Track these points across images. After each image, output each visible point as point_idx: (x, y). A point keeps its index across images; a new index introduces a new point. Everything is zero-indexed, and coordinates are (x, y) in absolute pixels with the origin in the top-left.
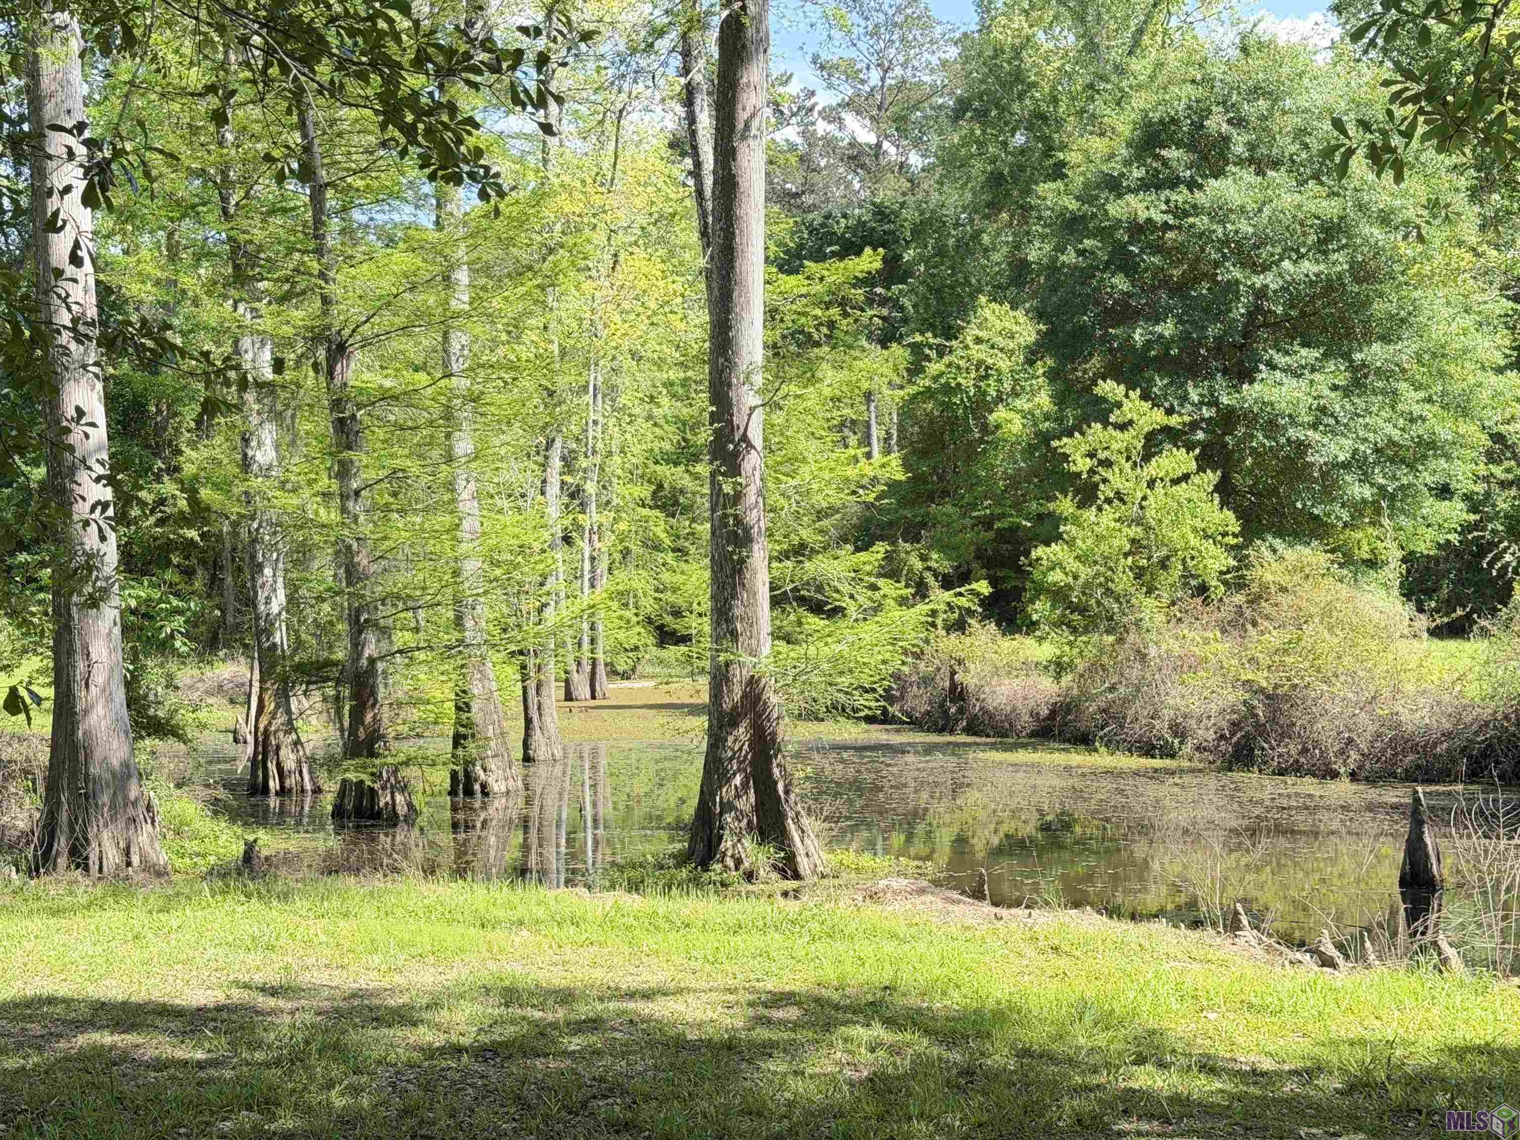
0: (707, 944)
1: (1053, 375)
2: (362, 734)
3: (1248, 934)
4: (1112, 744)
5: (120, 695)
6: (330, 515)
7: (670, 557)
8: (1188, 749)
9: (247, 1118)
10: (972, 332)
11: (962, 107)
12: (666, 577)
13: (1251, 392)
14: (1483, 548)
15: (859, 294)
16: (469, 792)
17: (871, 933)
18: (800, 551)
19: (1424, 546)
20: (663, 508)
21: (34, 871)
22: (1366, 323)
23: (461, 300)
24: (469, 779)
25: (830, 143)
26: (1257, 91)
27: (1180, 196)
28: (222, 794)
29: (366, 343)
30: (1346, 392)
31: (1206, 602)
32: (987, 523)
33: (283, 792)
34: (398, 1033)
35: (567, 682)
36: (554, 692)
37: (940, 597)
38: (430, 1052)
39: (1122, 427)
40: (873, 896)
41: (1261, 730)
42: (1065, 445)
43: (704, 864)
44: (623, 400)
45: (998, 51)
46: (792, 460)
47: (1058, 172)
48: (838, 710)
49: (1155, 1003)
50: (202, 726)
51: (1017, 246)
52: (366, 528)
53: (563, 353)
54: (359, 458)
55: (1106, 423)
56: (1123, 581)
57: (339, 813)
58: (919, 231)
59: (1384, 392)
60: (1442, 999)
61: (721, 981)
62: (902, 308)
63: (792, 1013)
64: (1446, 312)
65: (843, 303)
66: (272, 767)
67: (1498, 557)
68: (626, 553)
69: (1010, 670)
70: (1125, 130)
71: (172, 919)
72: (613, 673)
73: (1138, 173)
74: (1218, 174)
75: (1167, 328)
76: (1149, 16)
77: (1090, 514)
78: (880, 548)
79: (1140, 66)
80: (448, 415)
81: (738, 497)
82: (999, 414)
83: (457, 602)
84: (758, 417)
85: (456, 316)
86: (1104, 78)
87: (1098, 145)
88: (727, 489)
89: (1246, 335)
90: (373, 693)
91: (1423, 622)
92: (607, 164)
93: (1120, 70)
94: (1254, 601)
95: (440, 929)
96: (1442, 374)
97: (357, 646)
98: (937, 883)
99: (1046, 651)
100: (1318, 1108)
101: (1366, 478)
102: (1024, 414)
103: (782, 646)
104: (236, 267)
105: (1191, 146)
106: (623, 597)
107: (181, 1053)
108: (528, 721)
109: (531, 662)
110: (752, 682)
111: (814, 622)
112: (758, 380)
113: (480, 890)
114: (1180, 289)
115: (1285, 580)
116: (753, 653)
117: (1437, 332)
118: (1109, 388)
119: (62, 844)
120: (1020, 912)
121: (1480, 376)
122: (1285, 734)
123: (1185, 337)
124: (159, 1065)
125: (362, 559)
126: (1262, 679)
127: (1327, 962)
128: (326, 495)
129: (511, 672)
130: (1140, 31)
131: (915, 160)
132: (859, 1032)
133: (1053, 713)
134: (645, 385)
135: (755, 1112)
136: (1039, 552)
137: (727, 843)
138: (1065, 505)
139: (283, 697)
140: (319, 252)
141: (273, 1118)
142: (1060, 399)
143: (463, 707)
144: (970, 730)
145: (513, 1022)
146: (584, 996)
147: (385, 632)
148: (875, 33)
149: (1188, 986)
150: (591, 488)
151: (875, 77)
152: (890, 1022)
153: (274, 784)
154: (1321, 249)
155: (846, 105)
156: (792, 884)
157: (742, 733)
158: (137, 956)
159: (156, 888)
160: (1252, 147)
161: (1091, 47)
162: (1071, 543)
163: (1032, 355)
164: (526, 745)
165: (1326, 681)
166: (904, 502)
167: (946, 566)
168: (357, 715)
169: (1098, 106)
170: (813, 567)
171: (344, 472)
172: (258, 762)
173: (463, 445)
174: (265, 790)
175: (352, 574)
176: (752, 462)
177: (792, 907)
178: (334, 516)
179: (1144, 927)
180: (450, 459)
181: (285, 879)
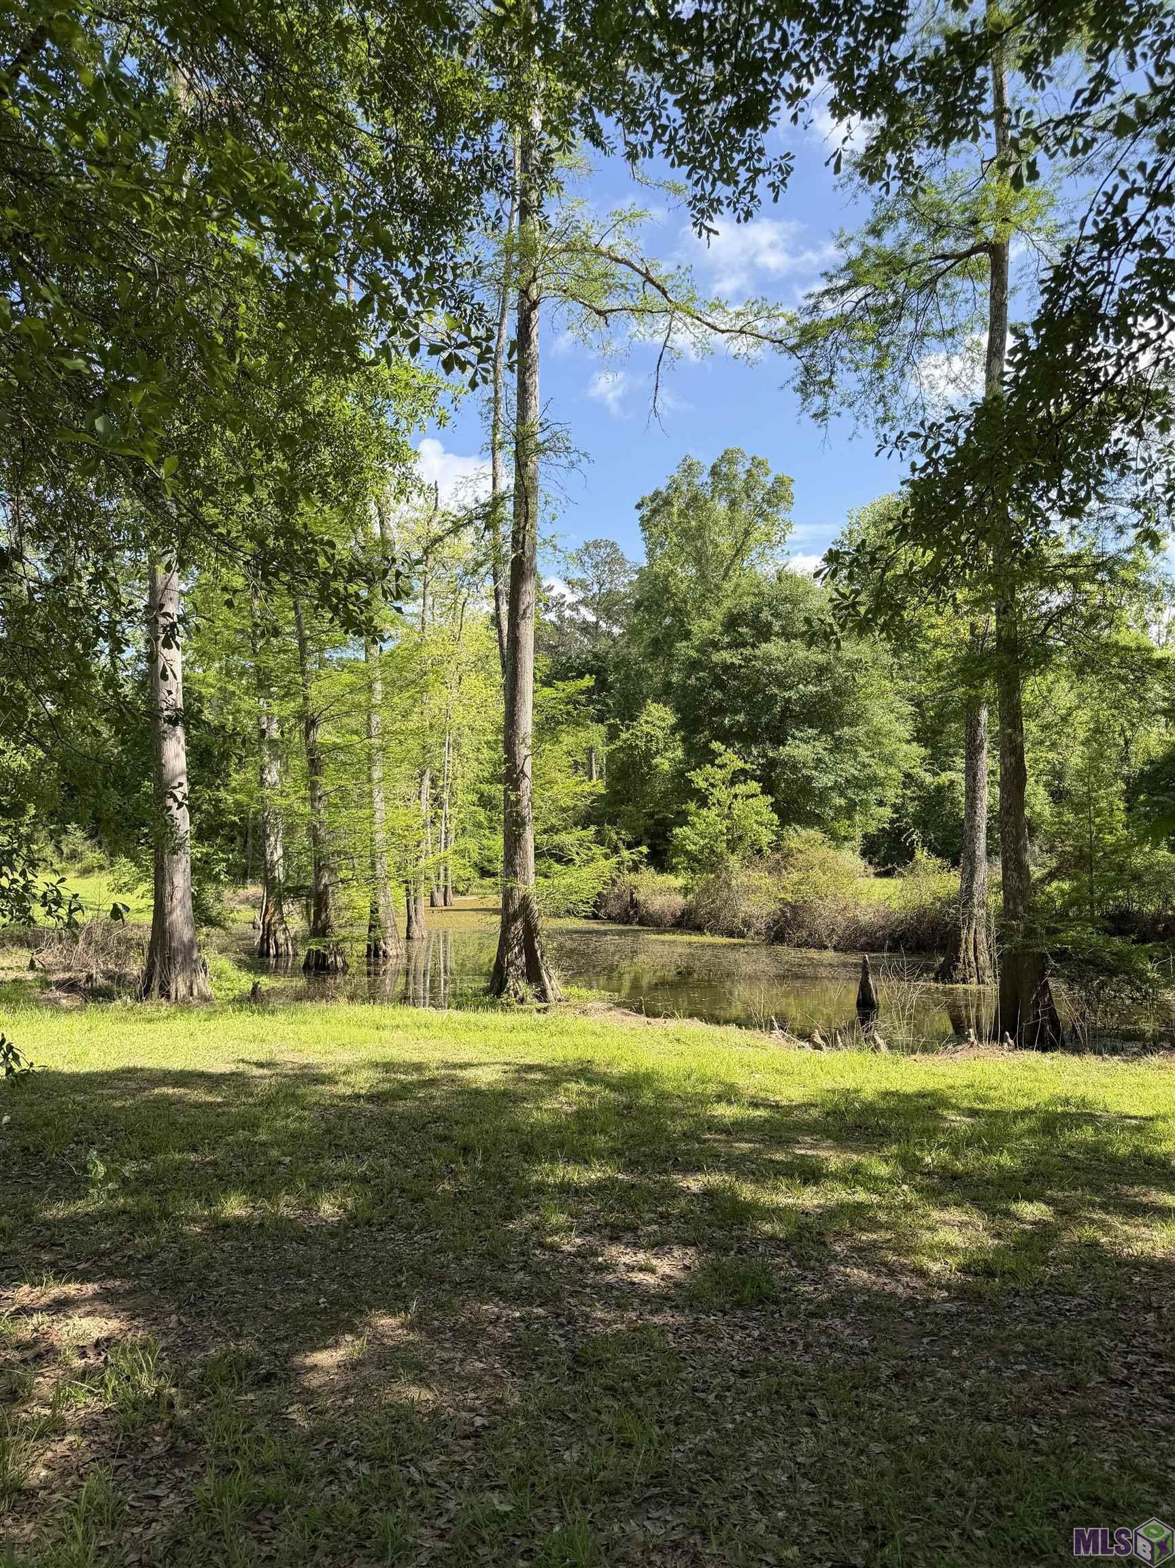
0: (495, 1037)
1: (684, 740)
2: (320, 924)
3: (778, 1032)
4: (713, 931)
5: (189, 904)
6: (307, 809)
7: (487, 832)
8: (751, 933)
9: (242, 1134)
10: (644, 718)
11: (638, 605)
12: (485, 842)
13: (784, 751)
14: (901, 831)
15: (583, 698)
16: (377, 955)
17: (582, 1032)
18: (552, 830)
19: (872, 829)
20: (484, 807)
21: (138, 999)
22: (840, 717)
23: (378, 698)
24: (377, 949)
25: (572, 621)
26: (786, 599)
27: (747, 651)
28: (243, 956)
29: (327, 720)
30: (831, 751)
31: (761, 857)
32: (651, 815)
33: (277, 955)
34: (326, 1088)
35: (432, 896)
36: (424, 902)
37: (625, 853)
38: (343, 1098)
39: (721, 767)
40: (584, 1012)
41: (788, 923)
42: (690, 775)
43: (498, 994)
44: (463, 751)
45: (657, 576)
46: (549, 782)
47: (687, 635)
48: (569, 912)
49: (728, 1070)
50: (234, 921)
51: (666, 674)
52: (324, 815)
53: (431, 726)
54: (321, 780)
55: (713, 765)
56: (721, 847)
57: (307, 967)
58: (617, 667)
59: (851, 751)
60: (875, 1066)
61: (502, 1059)
62: (607, 705)
63: (538, 1076)
64: (880, 711)
65: (576, 703)
66: (272, 942)
67: (910, 836)
68: (464, 830)
69: (661, 892)
70: (720, 617)
71: (212, 1025)
72: (456, 892)
73: (727, 640)
74: (767, 640)
75: (741, 718)
76: (732, 561)
77: (704, 812)
78: (593, 828)
79: (728, 586)
80: (369, 757)
81: (518, 802)
82: (657, 760)
83: (372, 855)
84: (529, 761)
85: (374, 706)
86: (710, 591)
87: (706, 624)
88: (513, 798)
89: (781, 721)
90: (326, 905)
91: (871, 870)
92: (457, 629)
93: (718, 587)
94: (785, 857)
95: (355, 1031)
96: (879, 743)
97: (318, 878)
98: (618, 1005)
99: (679, 882)
100: (808, 1125)
101: (842, 794)
102: (670, 760)
103: (541, 880)
104: (259, 680)
105: (752, 628)
106: (462, 853)
107: (209, 1099)
108: (410, 918)
109: (411, 887)
110: (525, 898)
111: (557, 867)
112: (529, 741)
113: (377, 1008)
114: (747, 698)
115: (801, 847)
116: (525, 883)
117: (876, 721)
118: (716, 745)
119: (156, 983)
120: (660, 1020)
121: (898, 745)
122: (800, 926)
123: (750, 723)
124: (198, 1105)
125: (322, 833)
126: (789, 897)
127: (817, 1047)
128: (304, 799)
129: (401, 892)
130: (728, 569)
131: (616, 630)
132: (573, 1086)
133: (683, 914)
134: (475, 742)
135: (515, 1130)
136: (677, 830)
137: (510, 983)
138: (692, 806)
139: (279, 906)
140: (303, 673)
141: (256, 1134)
142: (688, 752)
143: (374, 911)
144: (640, 923)
145: (389, 1081)
146: (428, 1067)
147: (333, 871)
148: (596, 566)
149: (746, 1060)
150: (445, 796)
151: (596, 588)
152: (590, 1082)
153: (272, 951)
154: (818, 679)
155: (580, 602)
156: (544, 1005)
157: (519, 925)
158: (190, 1044)
159: (205, 1007)
160: (783, 627)
161: (703, 576)
162: (693, 826)
163: (674, 729)
164: (408, 931)
165: (821, 898)
166: (609, 804)
167: (629, 838)
168: (317, 915)
169: (707, 605)
170: (557, 839)
171: (313, 786)
172: (265, 940)
173: (377, 774)
174: (268, 955)
175: (316, 840)
176: (526, 784)
177: (541, 1017)
178: (308, 809)
179: (724, 1028)
180: (370, 780)
181: (275, 1003)
